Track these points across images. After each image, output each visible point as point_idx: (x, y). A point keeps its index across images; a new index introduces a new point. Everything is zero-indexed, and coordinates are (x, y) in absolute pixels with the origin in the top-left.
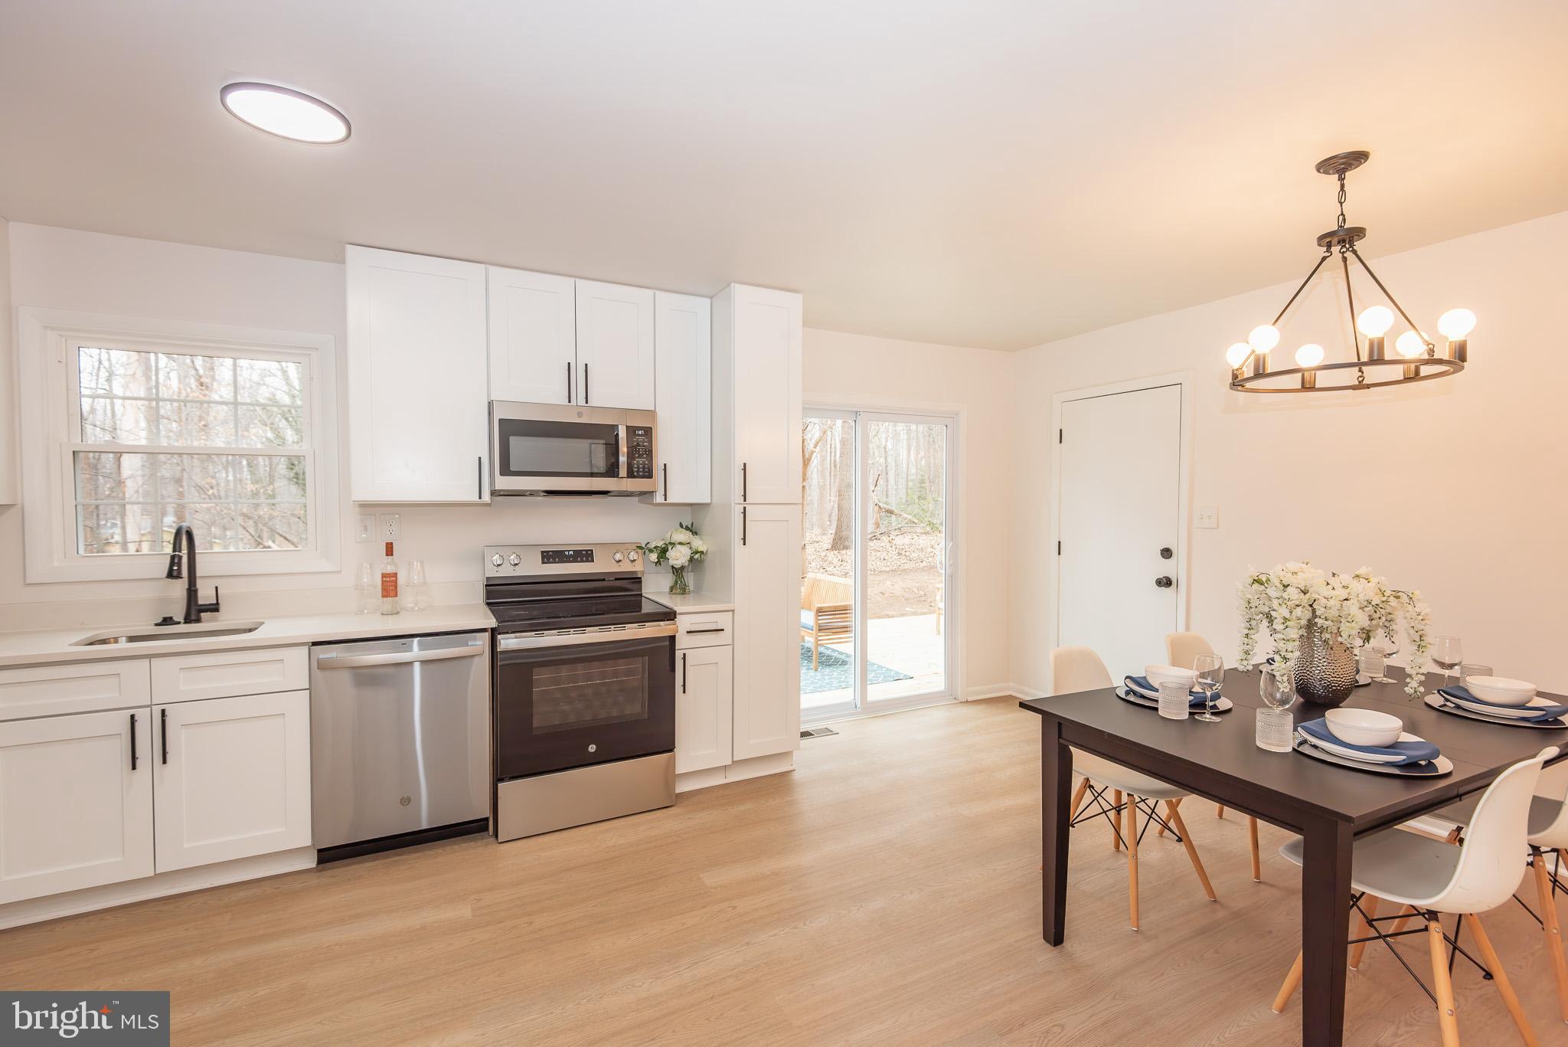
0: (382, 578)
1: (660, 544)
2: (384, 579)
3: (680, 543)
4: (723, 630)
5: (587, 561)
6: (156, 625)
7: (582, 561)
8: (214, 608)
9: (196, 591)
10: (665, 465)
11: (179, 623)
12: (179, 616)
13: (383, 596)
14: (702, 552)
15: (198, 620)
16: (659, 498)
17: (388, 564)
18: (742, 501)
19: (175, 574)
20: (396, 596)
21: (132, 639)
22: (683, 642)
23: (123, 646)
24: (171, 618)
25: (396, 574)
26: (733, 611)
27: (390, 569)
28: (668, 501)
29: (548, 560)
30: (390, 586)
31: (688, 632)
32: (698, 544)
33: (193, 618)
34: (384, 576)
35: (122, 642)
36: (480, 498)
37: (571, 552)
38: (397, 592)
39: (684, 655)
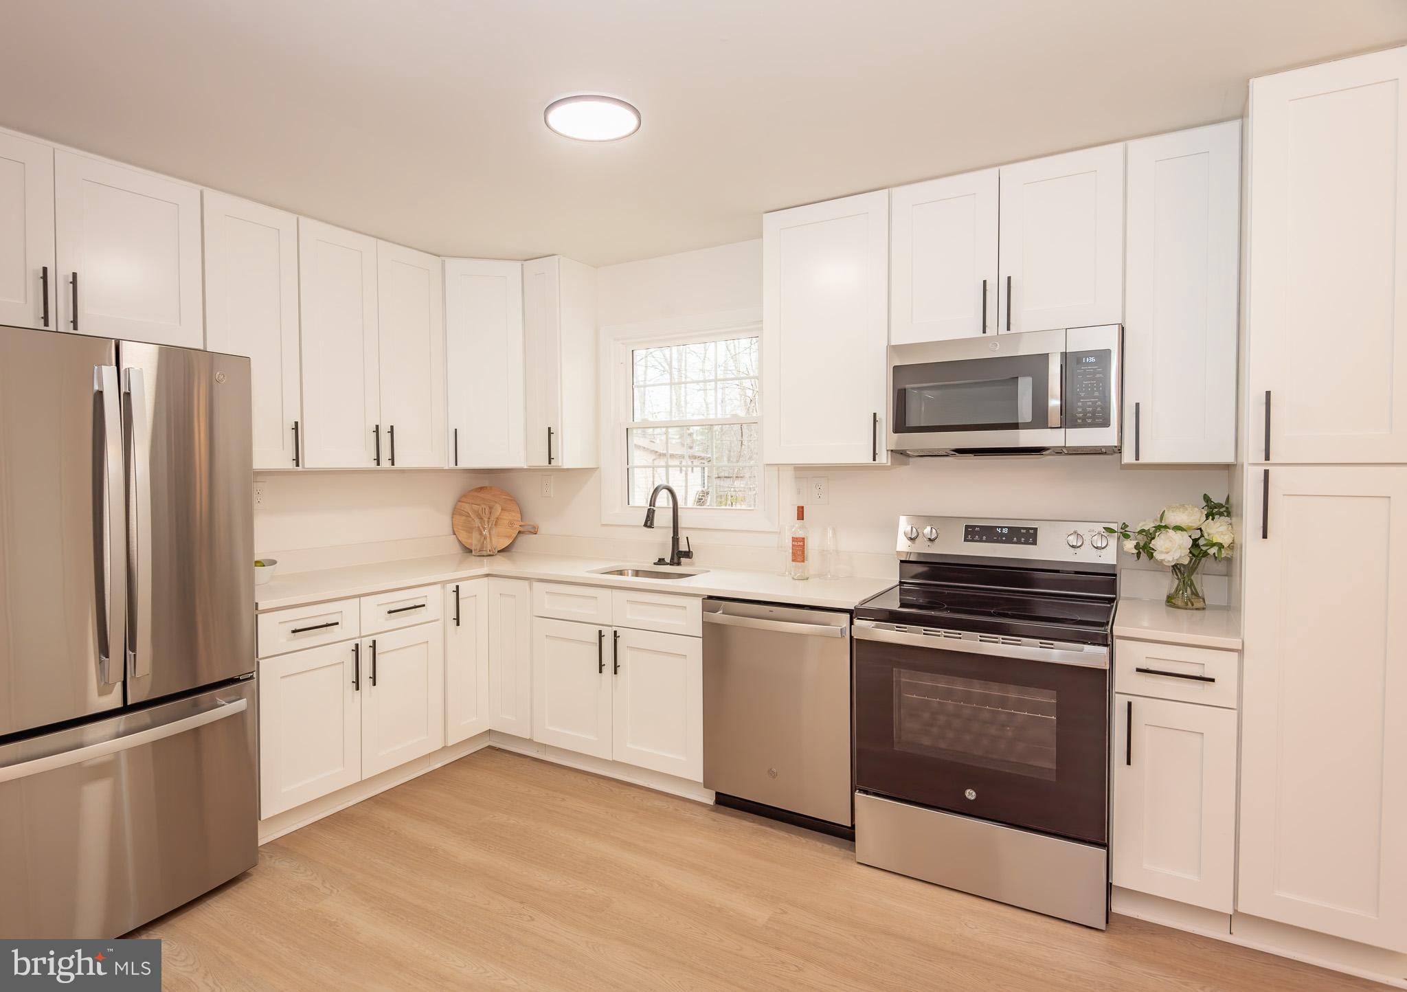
0: (793, 541)
1: (1149, 525)
2: (801, 544)
3: (1178, 528)
4: (1213, 680)
5: (1026, 543)
6: (655, 564)
7: (1019, 542)
8: (688, 554)
9: (678, 539)
10: (1137, 405)
11: (668, 564)
12: (668, 560)
13: (793, 561)
14: (1220, 546)
15: (679, 564)
16: (1128, 457)
17: (800, 528)
18: (1262, 460)
19: (649, 524)
20: (803, 561)
21: (637, 573)
22: (1125, 683)
23: (629, 579)
24: (663, 559)
25: (804, 539)
26: (1240, 652)
27: (800, 534)
28: (1142, 460)
29: (973, 537)
30: (799, 550)
31: (1138, 670)
32: (1218, 531)
33: (676, 560)
34: (794, 539)
35: (628, 575)
36: (874, 460)
37: (1005, 531)
38: (804, 557)
39: (1130, 704)
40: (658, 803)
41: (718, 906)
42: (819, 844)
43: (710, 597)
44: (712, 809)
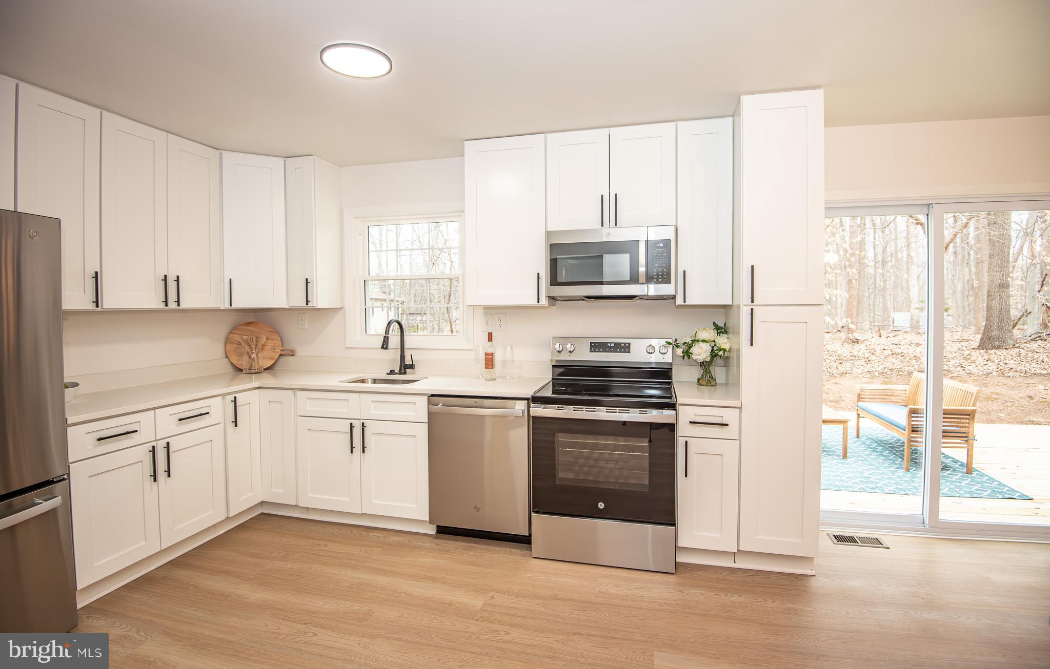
0: (485, 355)
1: (688, 340)
2: (491, 357)
3: (704, 341)
4: (727, 425)
5: (625, 352)
6: (387, 374)
7: (620, 352)
8: (412, 367)
9: (404, 356)
10: (684, 271)
11: (397, 374)
12: (397, 371)
13: (486, 368)
14: (725, 350)
15: (405, 373)
16: (680, 301)
17: (490, 346)
18: (750, 303)
19: (385, 347)
20: (492, 368)
21: (375, 381)
22: (684, 430)
23: (369, 386)
24: (394, 371)
25: (493, 353)
26: (740, 408)
27: (490, 351)
28: (687, 303)
29: (595, 349)
30: (490, 361)
31: (691, 422)
32: (723, 342)
33: (403, 371)
34: (486, 354)
35: (368, 383)
36: (538, 302)
37: (613, 345)
38: (493, 366)
39: (686, 442)
40: (397, 538)
41: (448, 602)
42: (508, 550)
43: (433, 395)
44: (435, 537)
